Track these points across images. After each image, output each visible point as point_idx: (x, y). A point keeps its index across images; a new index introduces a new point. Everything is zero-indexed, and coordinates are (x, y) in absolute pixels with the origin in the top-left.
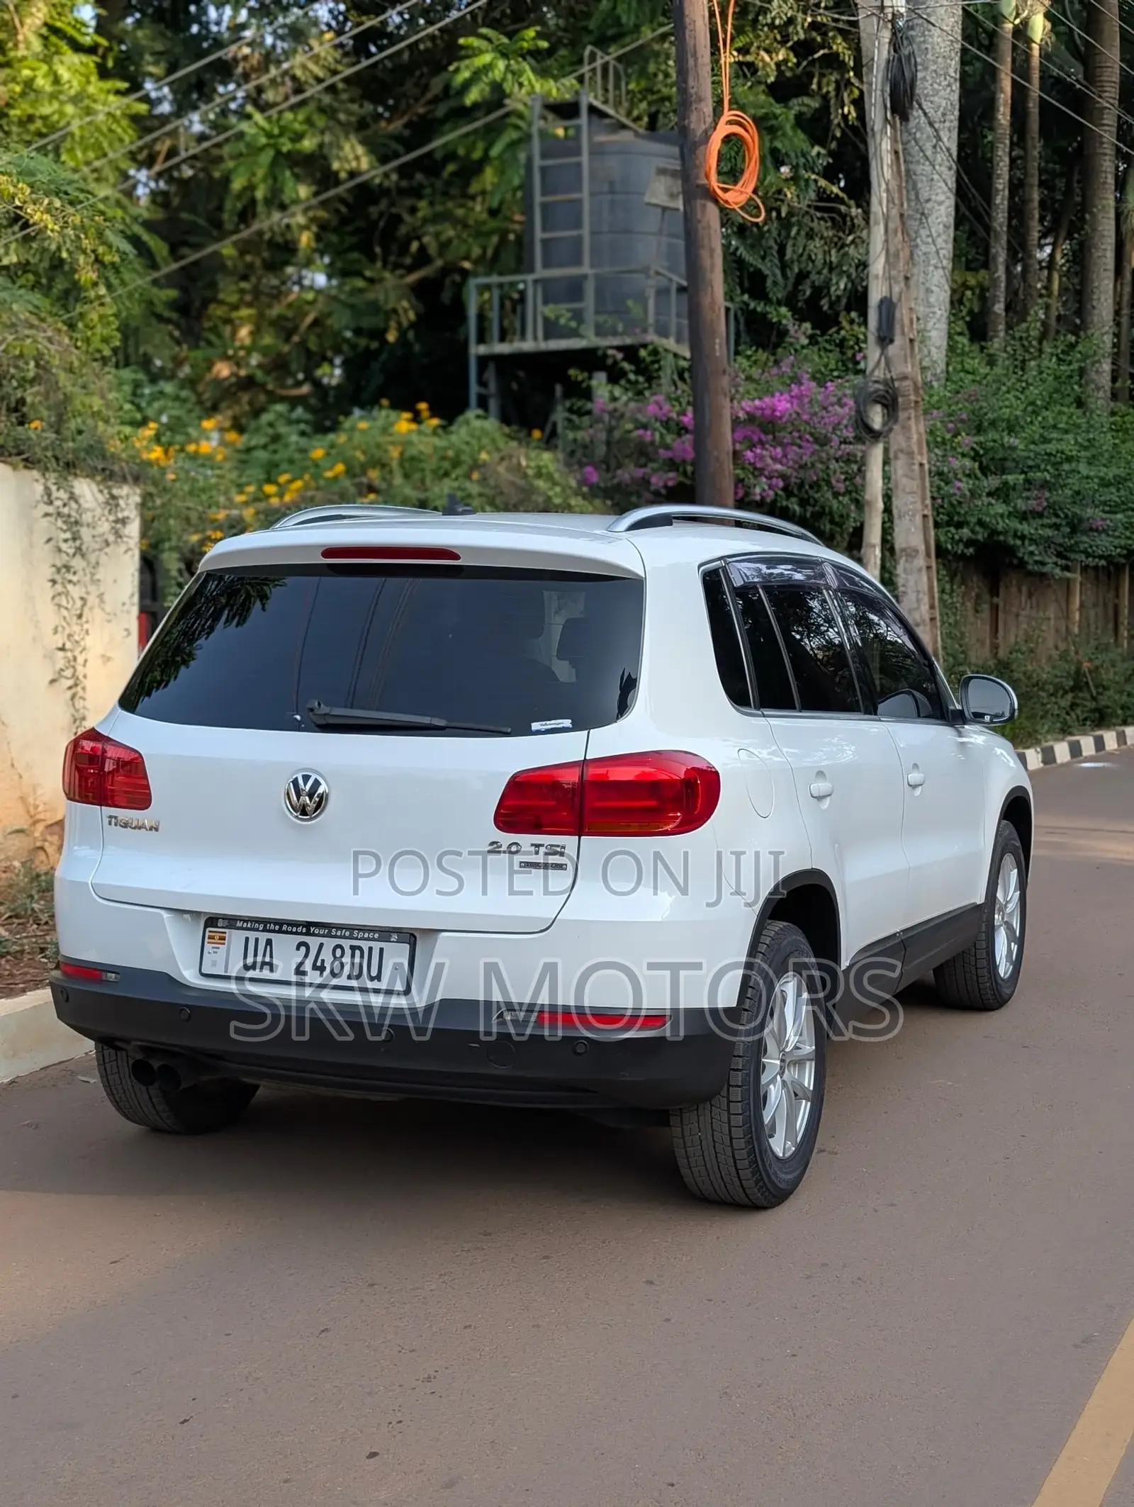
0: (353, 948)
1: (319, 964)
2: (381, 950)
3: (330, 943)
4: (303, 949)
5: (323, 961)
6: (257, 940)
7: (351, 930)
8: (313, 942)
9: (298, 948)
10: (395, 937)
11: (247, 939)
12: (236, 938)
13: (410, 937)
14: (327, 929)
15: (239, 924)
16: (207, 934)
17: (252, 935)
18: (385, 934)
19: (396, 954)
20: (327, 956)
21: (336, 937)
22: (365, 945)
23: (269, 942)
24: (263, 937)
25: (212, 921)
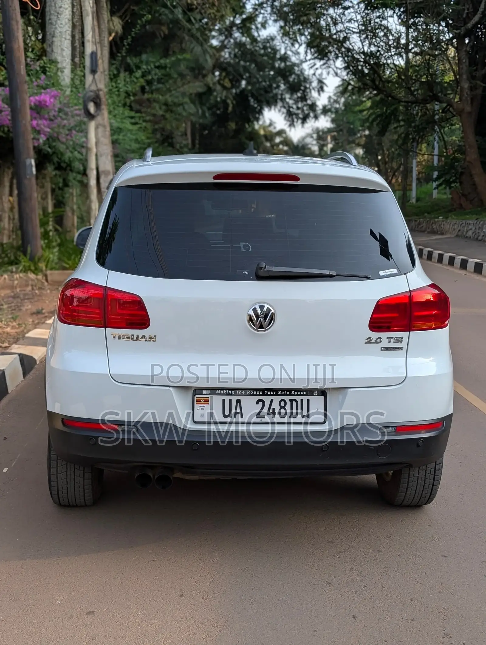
0: (291, 401)
1: (271, 411)
2: (308, 401)
3: (277, 399)
4: (261, 403)
5: (274, 409)
6: (230, 400)
7: (290, 391)
8: (267, 399)
9: (257, 403)
10: (316, 393)
11: (224, 400)
12: (217, 400)
13: (323, 392)
14: (276, 392)
15: (218, 392)
16: (195, 399)
17: (227, 398)
18: (310, 392)
19: (317, 402)
20: (276, 406)
21: (281, 395)
22: (298, 398)
23: (238, 401)
24: (234, 399)
25: (198, 391)
